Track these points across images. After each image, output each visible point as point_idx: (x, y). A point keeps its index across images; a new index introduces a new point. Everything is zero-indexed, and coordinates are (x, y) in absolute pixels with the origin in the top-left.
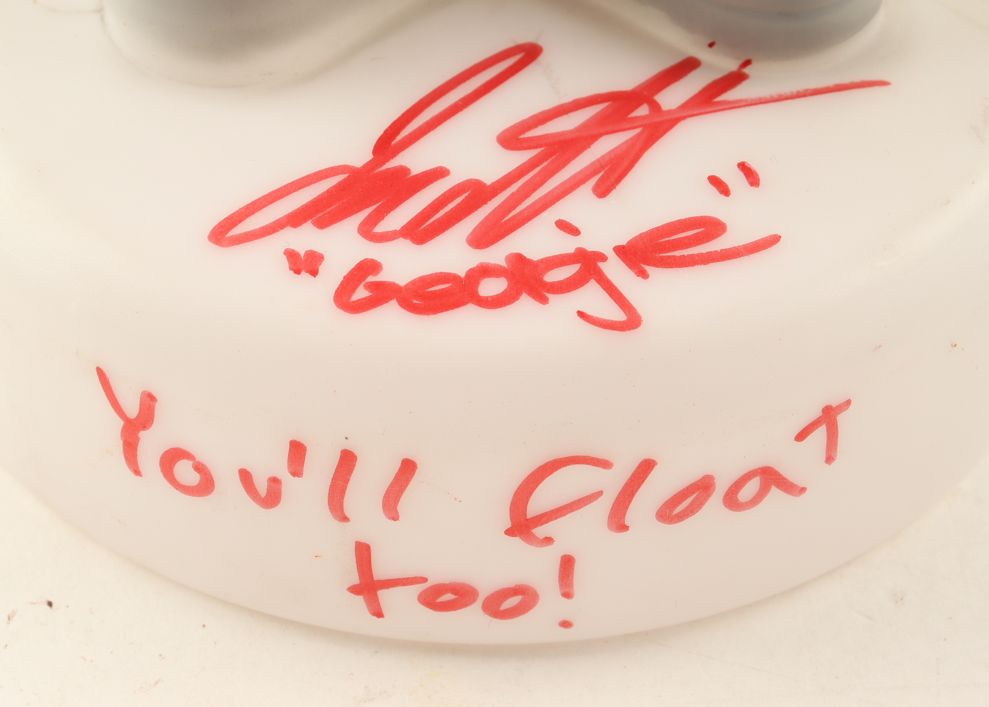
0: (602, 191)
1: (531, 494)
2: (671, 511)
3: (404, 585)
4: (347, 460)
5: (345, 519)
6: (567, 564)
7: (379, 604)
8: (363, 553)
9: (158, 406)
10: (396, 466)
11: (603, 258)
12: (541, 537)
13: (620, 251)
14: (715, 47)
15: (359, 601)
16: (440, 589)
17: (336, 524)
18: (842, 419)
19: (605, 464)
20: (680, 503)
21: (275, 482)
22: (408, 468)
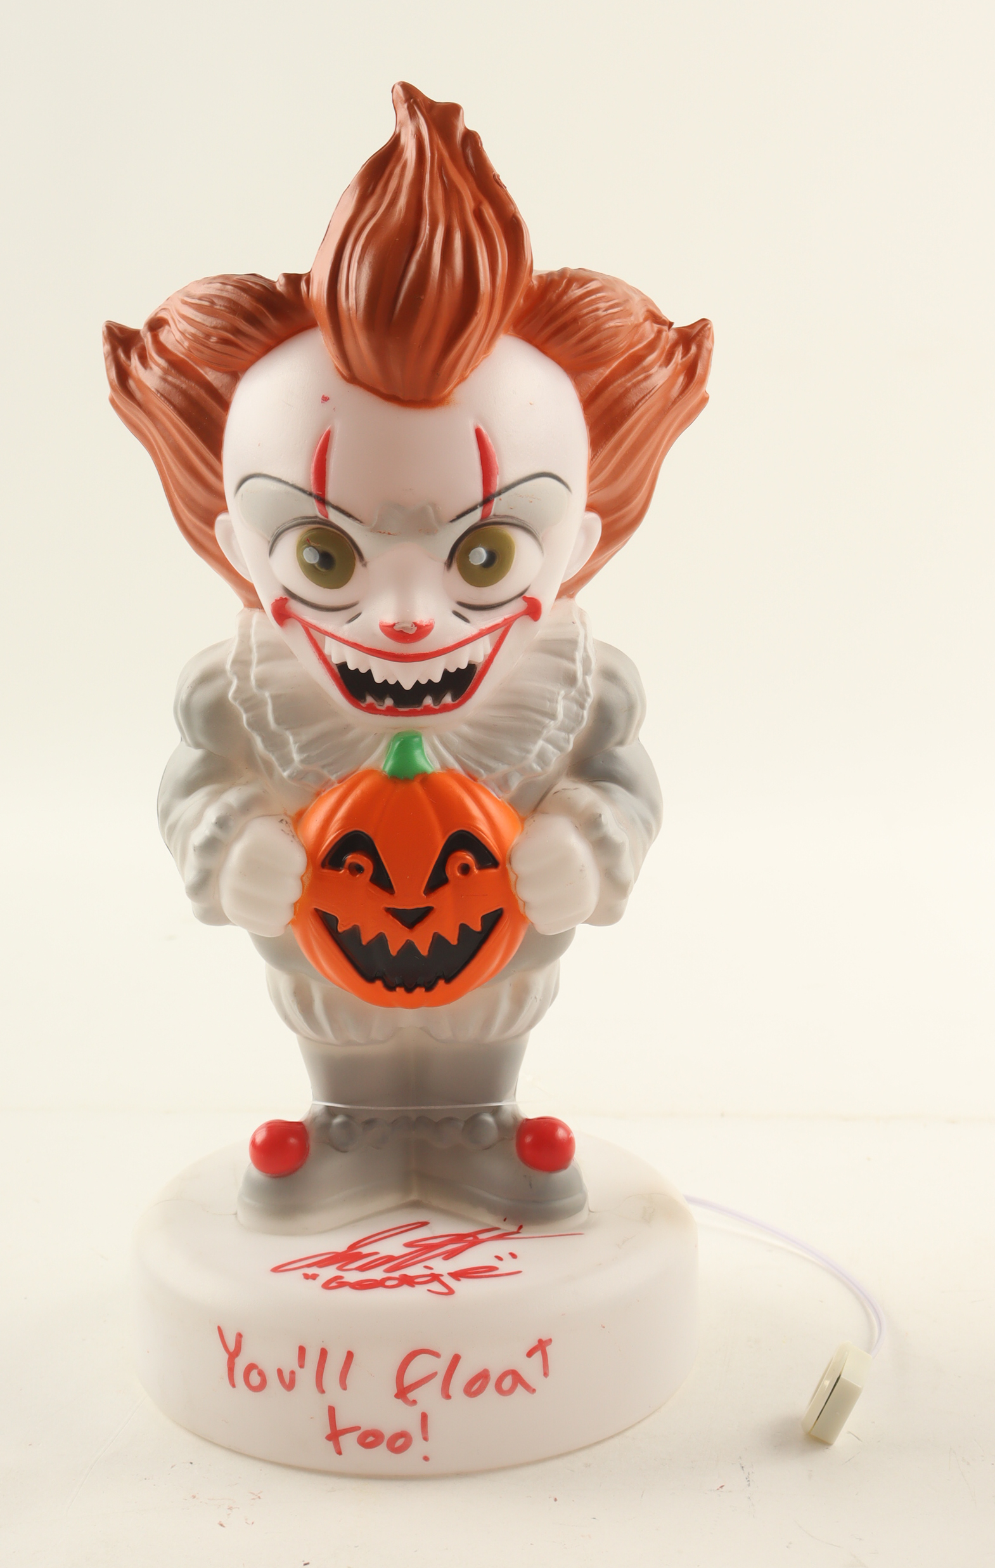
0: (446, 1258)
1: (405, 1372)
2: (471, 1389)
3: (351, 1432)
4: (324, 1353)
5: (323, 1392)
6: (424, 1417)
7: (340, 1447)
8: (332, 1411)
9: (243, 1339)
10: (345, 1355)
11: (442, 1275)
12: (411, 1399)
13: (450, 1274)
14: (507, 1220)
15: (330, 1444)
16: (367, 1434)
17: (319, 1395)
18: (549, 1349)
19: (436, 1355)
20: (474, 1384)
21: (293, 1373)
22: (350, 1355)
